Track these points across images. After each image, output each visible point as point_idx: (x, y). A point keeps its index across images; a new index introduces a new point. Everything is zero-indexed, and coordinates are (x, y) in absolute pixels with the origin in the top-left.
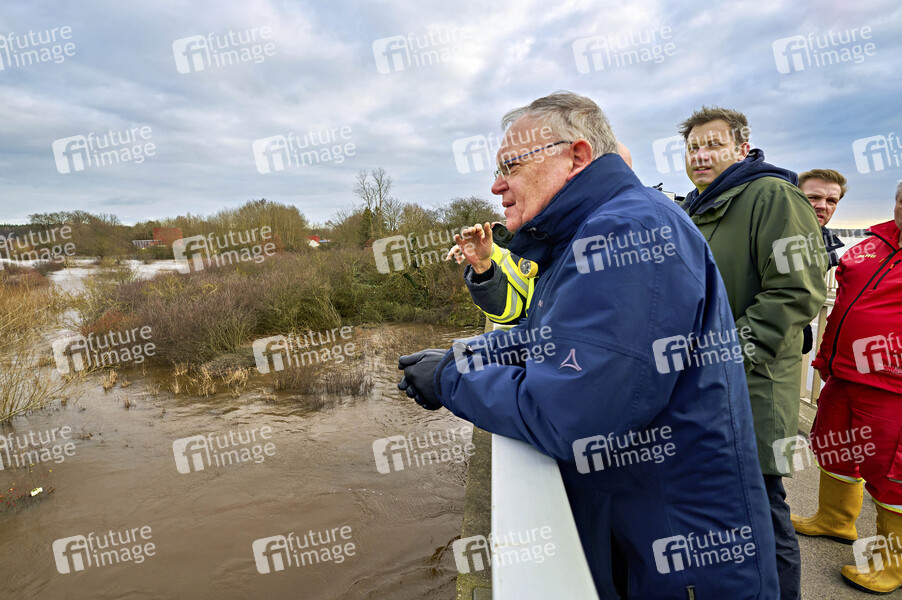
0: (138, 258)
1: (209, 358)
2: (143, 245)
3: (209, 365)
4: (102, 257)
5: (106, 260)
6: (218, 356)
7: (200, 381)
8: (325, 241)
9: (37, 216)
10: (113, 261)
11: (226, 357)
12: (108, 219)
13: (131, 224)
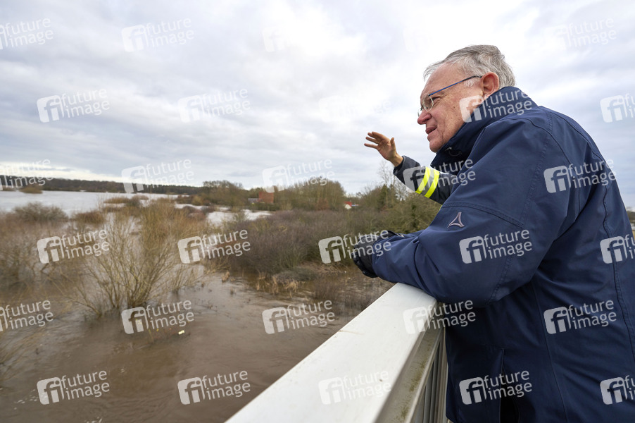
0: (249, 209)
1: (278, 272)
2: (253, 201)
3: (277, 276)
4: (232, 206)
5: (234, 208)
6: (283, 271)
7: (271, 284)
8: (355, 205)
9: (206, 182)
10: (237, 209)
11: (287, 272)
12: (238, 185)
13: (248, 189)
